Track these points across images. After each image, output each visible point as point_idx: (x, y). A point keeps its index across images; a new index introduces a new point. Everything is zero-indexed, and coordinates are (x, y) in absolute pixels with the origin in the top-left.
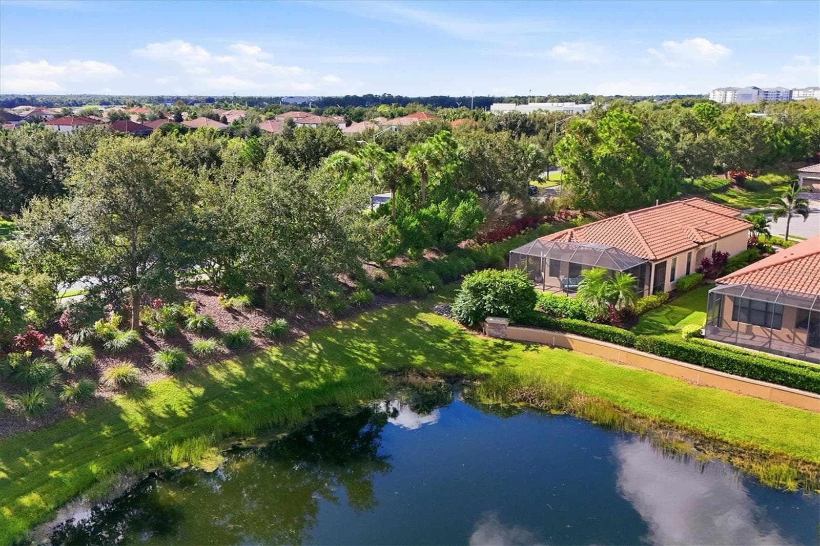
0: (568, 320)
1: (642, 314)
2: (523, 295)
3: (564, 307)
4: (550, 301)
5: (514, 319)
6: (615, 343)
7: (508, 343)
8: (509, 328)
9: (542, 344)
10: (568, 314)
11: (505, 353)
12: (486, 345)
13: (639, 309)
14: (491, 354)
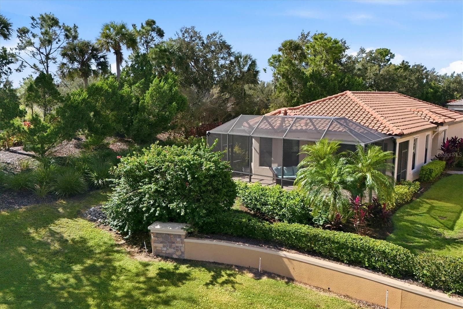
0: (284, 226)
1: (394, 211)
2: (210, 183)
3: (278, 203)
4: (257, 194)
5: (195, 225)
6: (374, 269)
7: (183, 269)
8: (186, 240)
9: (241, 269)
10: (284, 215)
11: (172, 290)
12: (144, 274)
13: (390, 205)
14: (145, 294)
